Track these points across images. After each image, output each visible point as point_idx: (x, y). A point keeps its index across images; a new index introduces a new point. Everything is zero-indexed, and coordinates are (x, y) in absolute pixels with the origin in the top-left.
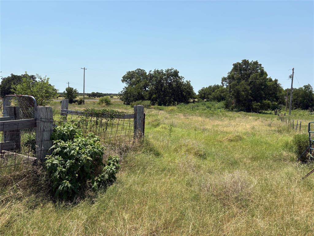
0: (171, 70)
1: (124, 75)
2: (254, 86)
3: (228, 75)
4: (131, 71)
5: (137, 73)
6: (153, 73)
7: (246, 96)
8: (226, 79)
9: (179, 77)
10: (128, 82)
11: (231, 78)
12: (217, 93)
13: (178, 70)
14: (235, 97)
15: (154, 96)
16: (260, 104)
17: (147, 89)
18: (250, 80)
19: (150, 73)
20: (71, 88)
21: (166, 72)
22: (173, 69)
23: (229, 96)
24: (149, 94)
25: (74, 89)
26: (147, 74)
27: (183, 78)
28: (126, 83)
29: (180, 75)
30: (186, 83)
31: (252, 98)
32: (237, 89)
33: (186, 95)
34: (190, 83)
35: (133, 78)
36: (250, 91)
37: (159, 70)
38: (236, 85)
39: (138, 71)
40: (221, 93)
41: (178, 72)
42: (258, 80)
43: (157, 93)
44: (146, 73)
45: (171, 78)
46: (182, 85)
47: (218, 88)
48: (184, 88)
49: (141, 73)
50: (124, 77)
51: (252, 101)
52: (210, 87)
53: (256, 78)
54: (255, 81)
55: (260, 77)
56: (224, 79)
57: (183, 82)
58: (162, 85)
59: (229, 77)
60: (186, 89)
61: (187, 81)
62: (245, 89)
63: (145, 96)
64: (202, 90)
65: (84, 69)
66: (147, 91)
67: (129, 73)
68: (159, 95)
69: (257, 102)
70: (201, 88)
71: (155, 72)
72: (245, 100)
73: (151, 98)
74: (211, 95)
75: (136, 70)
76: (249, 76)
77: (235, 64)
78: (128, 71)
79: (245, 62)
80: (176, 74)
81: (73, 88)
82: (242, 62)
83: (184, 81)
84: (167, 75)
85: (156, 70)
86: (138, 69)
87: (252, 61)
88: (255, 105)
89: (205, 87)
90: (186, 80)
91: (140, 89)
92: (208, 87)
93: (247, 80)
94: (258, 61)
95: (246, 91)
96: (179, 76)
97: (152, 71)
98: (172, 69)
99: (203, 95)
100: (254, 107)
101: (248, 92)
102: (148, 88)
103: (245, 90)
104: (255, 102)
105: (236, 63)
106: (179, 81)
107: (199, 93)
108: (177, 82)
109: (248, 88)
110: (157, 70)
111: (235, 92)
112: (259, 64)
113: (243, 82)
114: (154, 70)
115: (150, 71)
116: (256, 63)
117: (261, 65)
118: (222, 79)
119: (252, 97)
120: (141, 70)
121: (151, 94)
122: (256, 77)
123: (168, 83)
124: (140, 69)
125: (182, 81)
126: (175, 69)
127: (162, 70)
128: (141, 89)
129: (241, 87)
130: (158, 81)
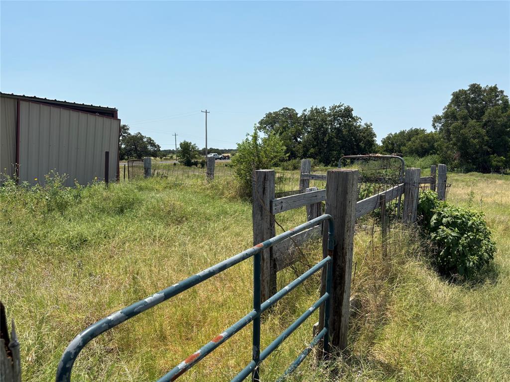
0: (339, 106)
1: (262, 118)
2: (493, 128)
3: (443, 111)
4: (272, 112)
5: (283, 115)
6: (309, 113)
7: (479, 146)
8: (441, 119)
9: (353, 118)
10: (268, 130)
11: (450, 115)
12: (416, 143)
13: (351, 107)
14: (460, 148)
15: (312, 150)
16: (504, 159)
17: (299, 139)
18: (485, 119)
19: (304, 114)
20: (187, 143)
21: (330, 110)
22: (343, 104)
23: (447, 147)
24: (304, 147)
25: (193, 144)
26: (298, 116)
27: (359, 120)
28: (264, 132)
29: (354, 114)
30: (365, 126)
31: (489, 150)
32: (462, 134)
33: (365, 147)
34: (372, 127)
35: (275, 123)
36: (486, 138)
37: (319, 107)
38: (461, 128)
39: (285, 112)
40: (422, 142)
41: (352, 110)
42: (499, 118)
43: (317, 145)
44: (297, 114)
45: (339, 120)
46: (358, 130)
47: (417, 134)
48: (362, 136)
49: (289, 114)
50: (261, 123)
51: (488, 153)
52: (402, 133)
53: (496, 115)
54: (496, 121)
55: (503, 113)
56: (437, 119)
57: (360, 126)
58: (325, 133)
59: (446, 116)
60: (365, 137)
61: (366, 124)
62: (477, 133)
63: (297, 151)
64: (389, 138)
65: (206, 112)
66: (300, 143)
67: (269, 115)
68: (320, 149)
69: (499, 155)
70: (386, 136)
71: (312, 111)
72: (477, 153)
73: (306, 154)
74: (405, 145)
75: (282, 110)
76: (484, 113)
77: (456, 92)
78: (268, 113)
79: (475, 88)
80: (348, 112)
81: (190, 143)
82: (469, 88)
83: (362, 124)
84: (334, 115)
85: (314, 108)
86: (284, 108)
87: (487, 86)
88: (495, 160)
89: (393, 134)
90: (365, 122)
91: (289, 141)
92: (397, 133)
93: (480, 119)
94: (497, 86)
95: (479, 137)
96: (353, 116)
97: (307, 111)
98: (342, 106)
99: (390, 146)
100: (494, 163)
101: (483, 139)
102: (299, 137)
103: (478, 135)
104: (495, 155)
105: (458, 91)
106: (352, 125)
107: (383, 143)
108: (349, 127)
109: (483, 131)
110: (316, 108)
111: (458, 141)
112: (499, 90)
113: (472, 122)
114: (311, 109)
115: (305, 110)
116: (494, 89)
117: (502, 92)
118: (434, 118)
119: (490, 147)
120: (289, 110)
121: (307, 147)
122: (497, 113)
123: (335, 128)
124: (287, 108)
125: (358, 124)
126: (346, 105)
127: (323, 108)
128: (290, 139)
129: (470, 131)
130: (317, 126)
